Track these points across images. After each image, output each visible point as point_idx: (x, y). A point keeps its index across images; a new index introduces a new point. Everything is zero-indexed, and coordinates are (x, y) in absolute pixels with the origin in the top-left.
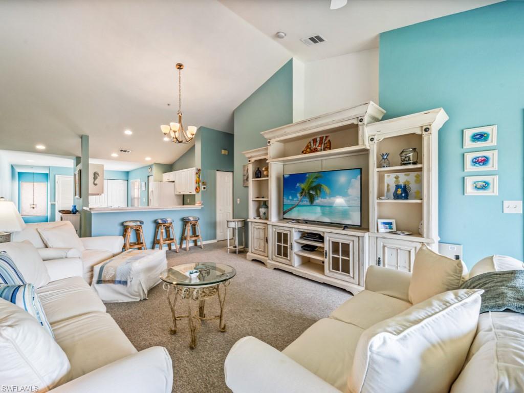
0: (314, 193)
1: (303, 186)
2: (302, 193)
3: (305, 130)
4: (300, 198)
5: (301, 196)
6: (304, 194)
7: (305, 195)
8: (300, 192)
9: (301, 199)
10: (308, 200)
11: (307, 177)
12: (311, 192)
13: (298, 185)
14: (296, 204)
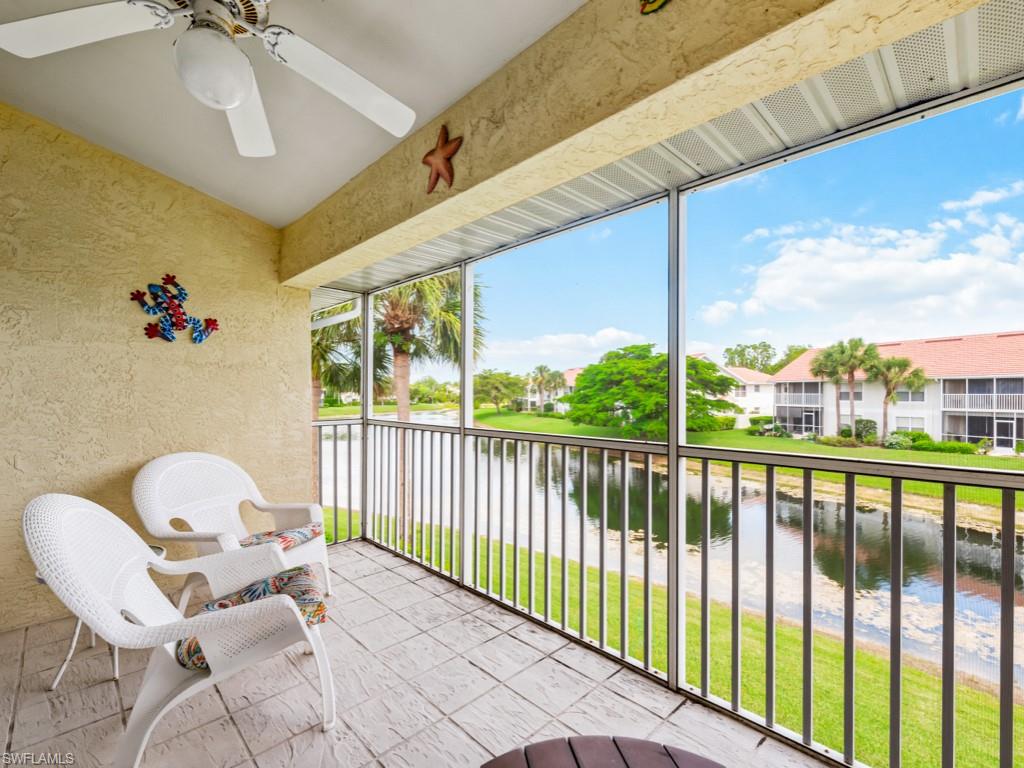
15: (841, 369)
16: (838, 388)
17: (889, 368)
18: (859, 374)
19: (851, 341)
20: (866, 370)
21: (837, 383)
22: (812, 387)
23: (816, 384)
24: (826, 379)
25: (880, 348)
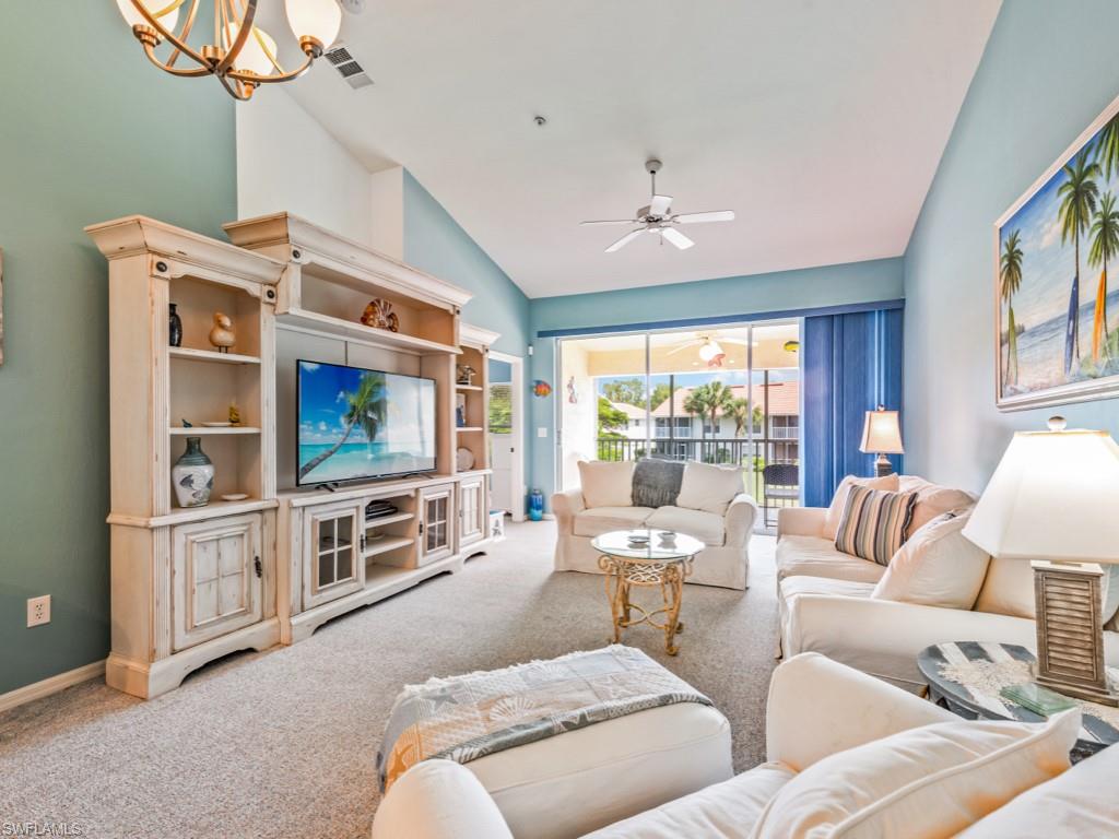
0: (376, 418)
1: (352, 399)
2: (351, 415)
3: (345, 262)
4: (346, 426)
5: (351, 421)
6: (355, 418)
7: (359, 422)
8: (347, 414)
9: (350, 430)
10: (364, 432)
11: (361, 380)
12: (370, 415)
13: (341, 395)
14: (338, 444)
15: (706, 406)
16: (703, 422)
17: (739, 407)
18: (719, 412)
19: (713, 384)
20: (724, 409)
21: (703, 417)
22: (684, 422)
23: (687, 419)
24: (695, 414)
25: (733, 390)
